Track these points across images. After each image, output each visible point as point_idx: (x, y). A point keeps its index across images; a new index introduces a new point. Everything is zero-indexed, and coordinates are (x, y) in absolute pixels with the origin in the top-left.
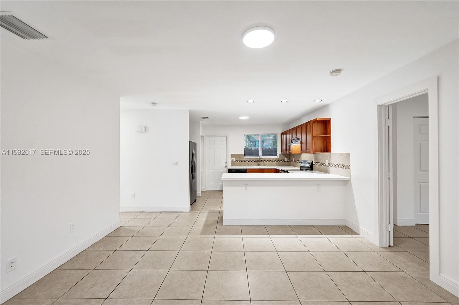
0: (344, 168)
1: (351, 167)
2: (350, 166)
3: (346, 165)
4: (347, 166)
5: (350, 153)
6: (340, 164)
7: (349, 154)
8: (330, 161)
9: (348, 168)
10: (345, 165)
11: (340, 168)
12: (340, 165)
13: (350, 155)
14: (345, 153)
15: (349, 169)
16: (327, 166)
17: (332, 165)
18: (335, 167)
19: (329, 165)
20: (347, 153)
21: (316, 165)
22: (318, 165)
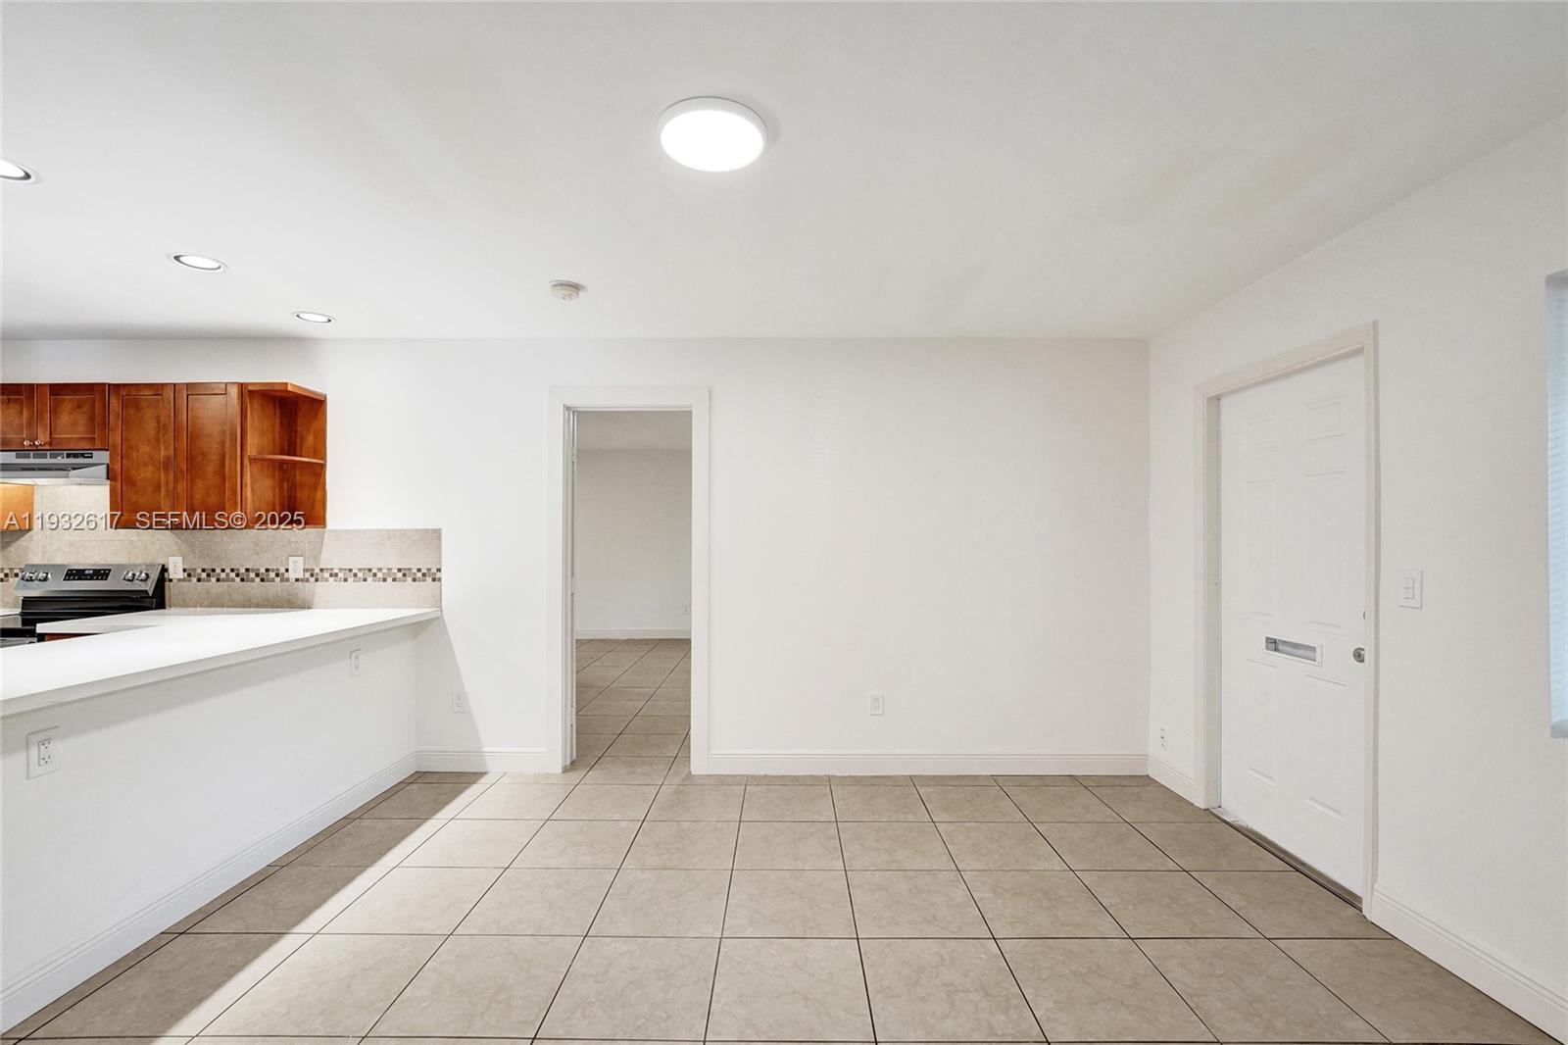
0: (410, 579)
1: (443, 575)
2: (439, 570)
3: (418, 570)
4: (424, 571)
6: (385, 564)
7: (437, 533)
8: (317, 559)
9: (429, 579)
10: (413, 571)
11: (385, 580)
12: (385, 571)
13: (439, 538)
14: (416, 531)
15: (434, 580)
16: (297, 580)
17: (331, 575)
18: (354, 581)
19: (312, 575)
20: (426, 531)
21: (199, 580)
22: (214, 580)
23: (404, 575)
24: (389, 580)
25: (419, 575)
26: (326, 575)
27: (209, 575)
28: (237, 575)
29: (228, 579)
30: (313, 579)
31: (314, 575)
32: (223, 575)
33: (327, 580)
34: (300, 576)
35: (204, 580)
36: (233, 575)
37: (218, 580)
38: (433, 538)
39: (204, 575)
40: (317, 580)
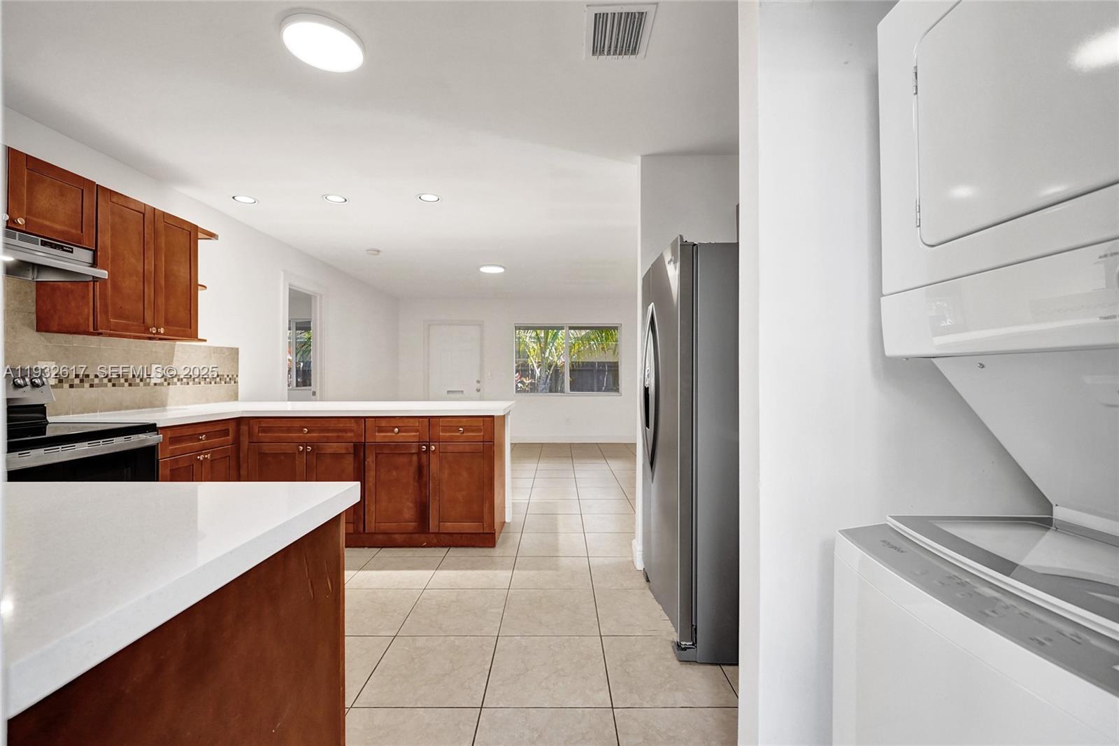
0: (223, 382)
1: (240, 379)
2: (237, 376)
3: (228, 376)
5: (237, 349)
9: (233, 382)
10: (226, 376)
13: (238, 354)
14: (228, 348)
15: (235, 382)
16: (155, 384)
17: (178, 380)
18: (194, 384)
19: (165, 380)
20: (232, 349)
21: (71, 386)
22: (87, 385)
23: (220, 379)
24: (213, 383)
25: (228, 379)
26: (175, 380)
27: (82, 381)
28: (110, 380)
29: (101, 385)
30: (166, 383)
31: (168, 380)
32: (96, 381)
33: (176, 384)
34: (158, 381)
35: (78, 386)
36: (106, 381)
37: (92, 386)
38: (234, 353)
39: (77, 381)
40: (169, 384)
